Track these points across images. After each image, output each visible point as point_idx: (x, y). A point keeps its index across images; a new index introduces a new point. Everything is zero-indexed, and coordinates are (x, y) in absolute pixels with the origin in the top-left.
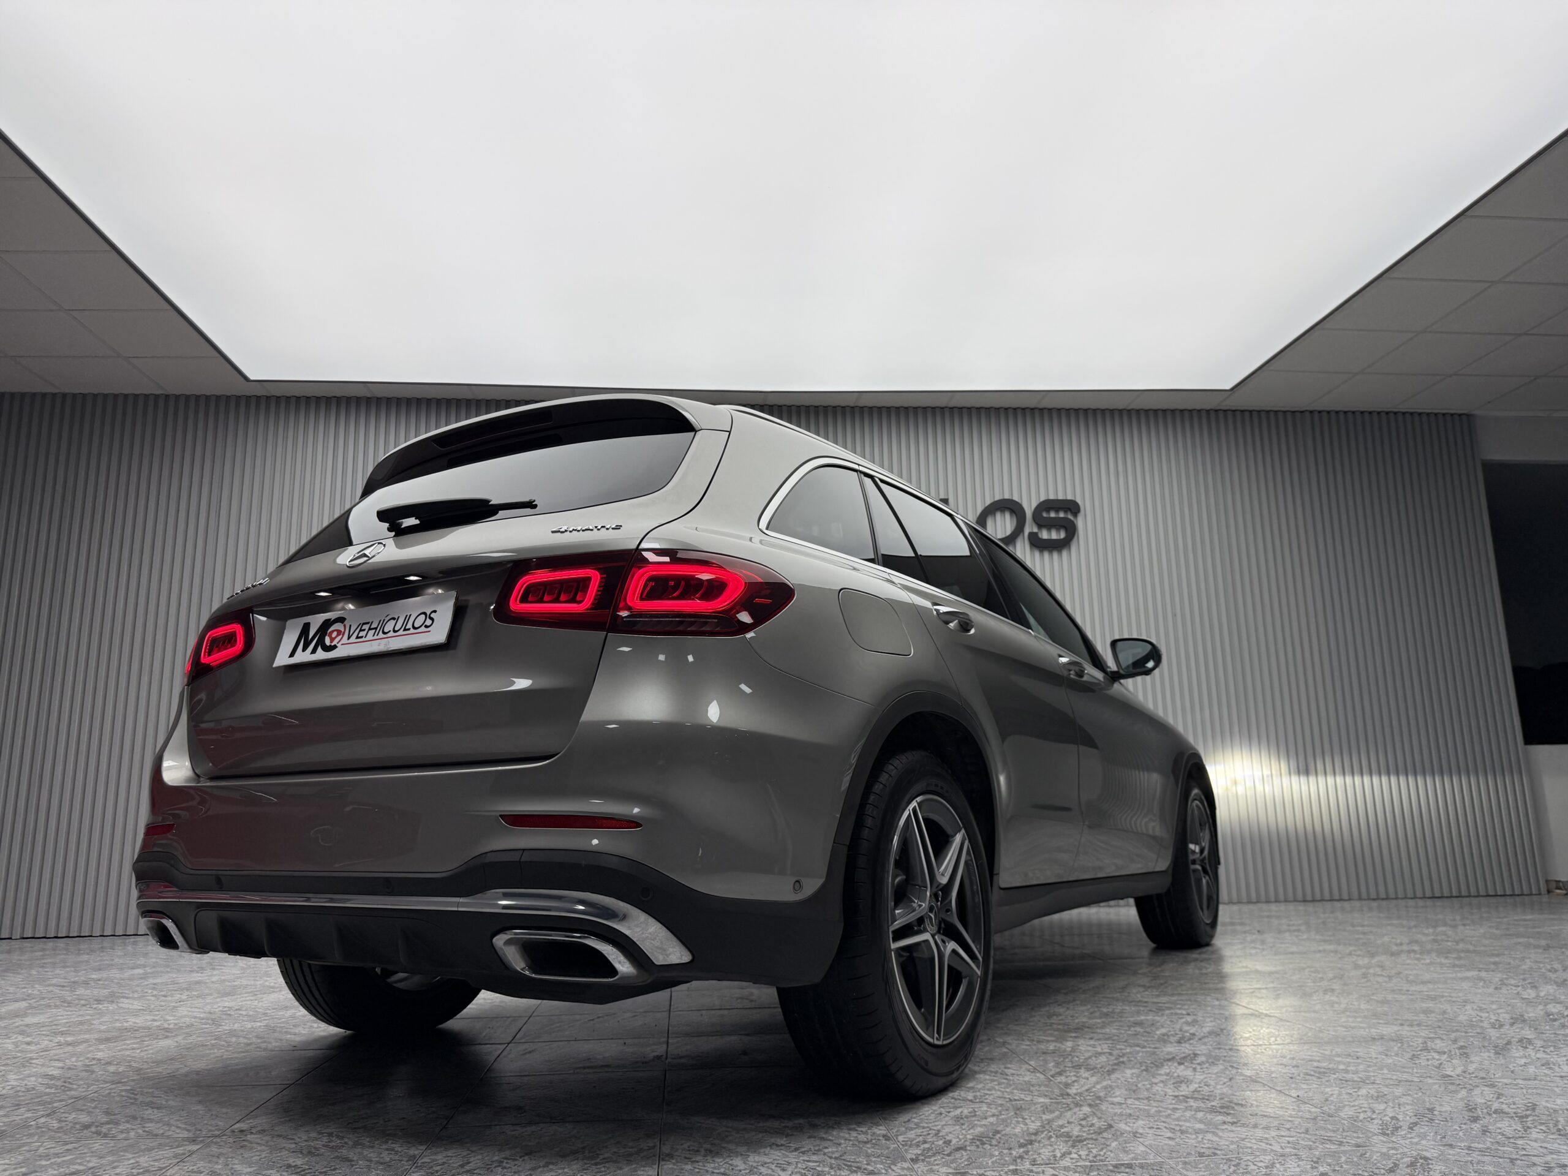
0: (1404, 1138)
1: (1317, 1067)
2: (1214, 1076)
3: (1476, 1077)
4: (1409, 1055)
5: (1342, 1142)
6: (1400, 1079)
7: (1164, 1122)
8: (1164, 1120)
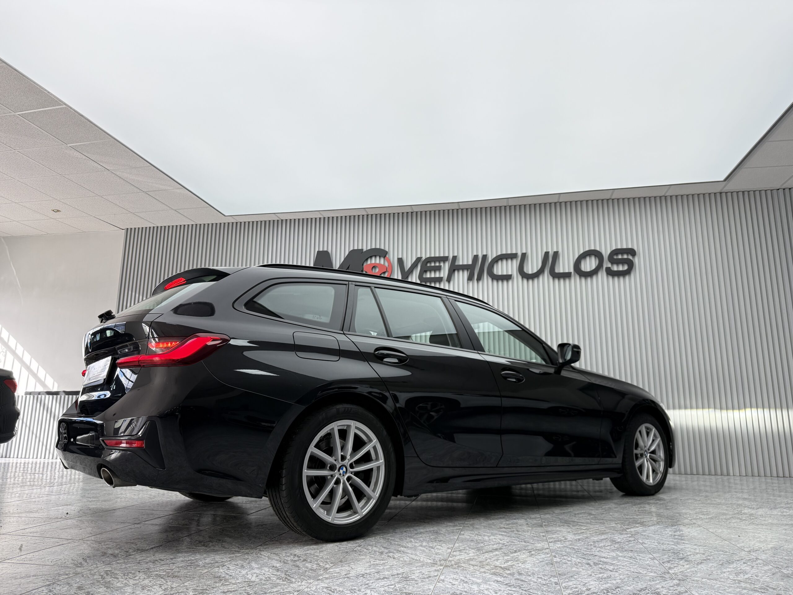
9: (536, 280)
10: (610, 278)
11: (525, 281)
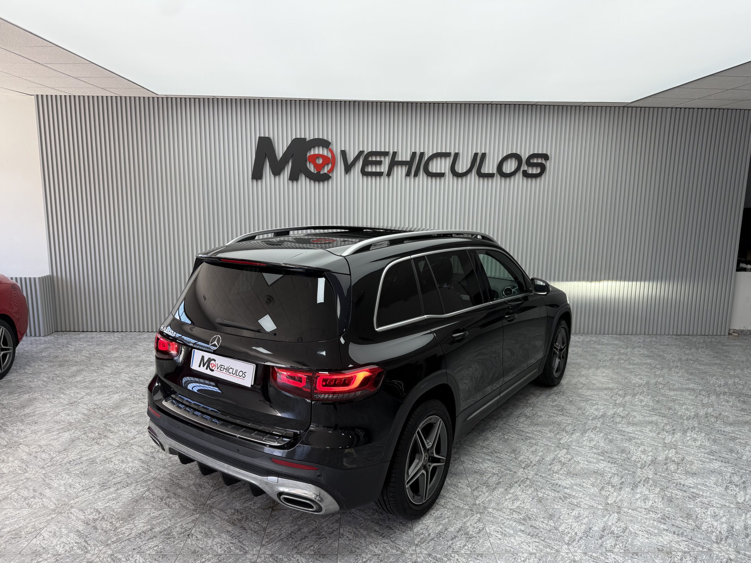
0: (574, 547)
1: (565, 493)
2: (528, 496)
3: (617, 506)
4: (601, 486)
5: (552, 548)
6: (591, 505)
7: (501, 528)
8: (502, 526)
9: (464, 178)
10: (525, 179)
11: (455, 178)
